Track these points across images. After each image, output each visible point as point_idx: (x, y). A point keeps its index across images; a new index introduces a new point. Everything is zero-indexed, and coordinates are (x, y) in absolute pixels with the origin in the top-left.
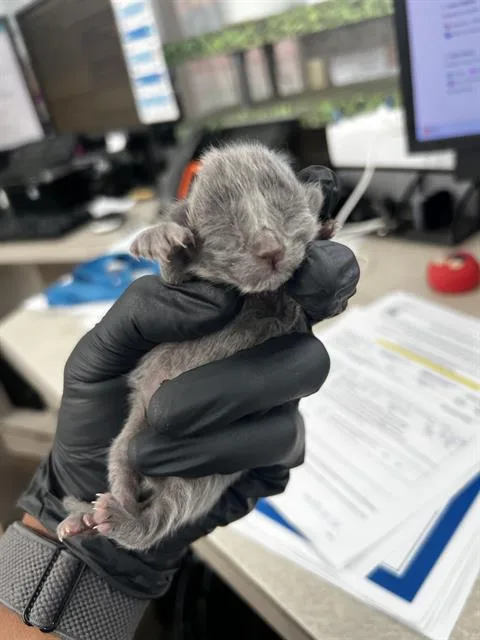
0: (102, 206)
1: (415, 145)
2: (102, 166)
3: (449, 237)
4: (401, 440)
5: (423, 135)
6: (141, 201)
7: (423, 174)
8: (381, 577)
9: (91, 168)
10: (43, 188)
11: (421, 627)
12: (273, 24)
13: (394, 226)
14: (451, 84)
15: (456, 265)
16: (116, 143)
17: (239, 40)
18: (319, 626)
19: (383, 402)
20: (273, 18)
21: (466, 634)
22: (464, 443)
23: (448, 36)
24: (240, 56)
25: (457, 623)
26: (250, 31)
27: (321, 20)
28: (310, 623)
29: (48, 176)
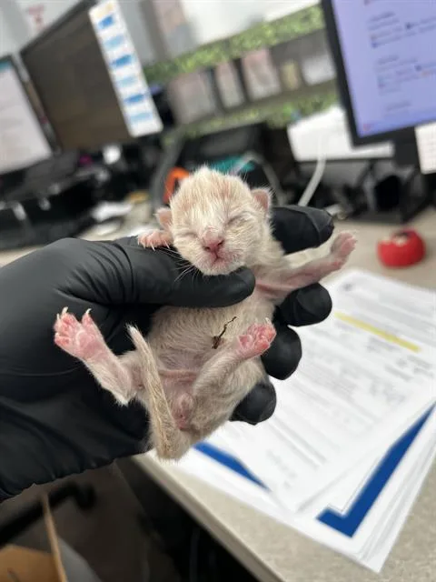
0: (105, 210)
1: (357, 140)
2: (103, 176)
3: (398, 216)
4: (349, 399)
5: (363, 131)
6: (137, 204)
7: (373, 162)
8: (329, 518)
9: (93, 178)
10: (52, 199)
11: (359, 558)
12: (236, 42)
13: (350, 209)
14: (381, 85)
15: (401, 242)
16: (112, 155)
17: (208, 58)
18: (277, 561)
19: (336, 368)
20: (236, 36)
21: (397, 562)
22: (402, 399)
23: (375, 45)
24: (211, 72)
25: (390, 554)
26: (217, 50)
27: (276, 35)
28: (269, 560)
29: (56, 189)
